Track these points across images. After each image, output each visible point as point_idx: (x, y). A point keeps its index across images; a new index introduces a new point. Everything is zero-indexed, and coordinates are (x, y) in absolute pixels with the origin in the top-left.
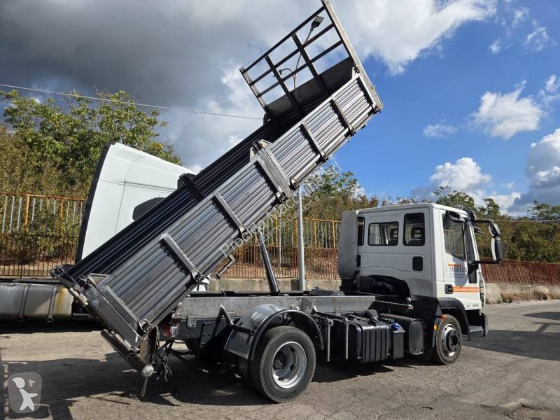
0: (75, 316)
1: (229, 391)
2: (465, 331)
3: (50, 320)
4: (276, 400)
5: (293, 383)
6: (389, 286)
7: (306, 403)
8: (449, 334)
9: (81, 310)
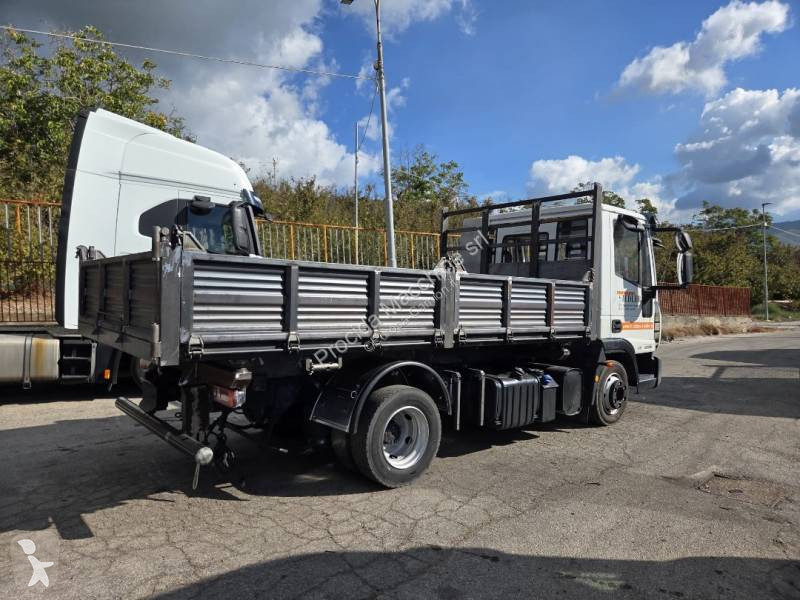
0: (66, 380)
1: (319, 476)
2: (633, 382)
3: (27, 385)
4: (389, 485)
5: (411, 461)
7: (430, 486)
8: (613, 385)
9: (73, 370)
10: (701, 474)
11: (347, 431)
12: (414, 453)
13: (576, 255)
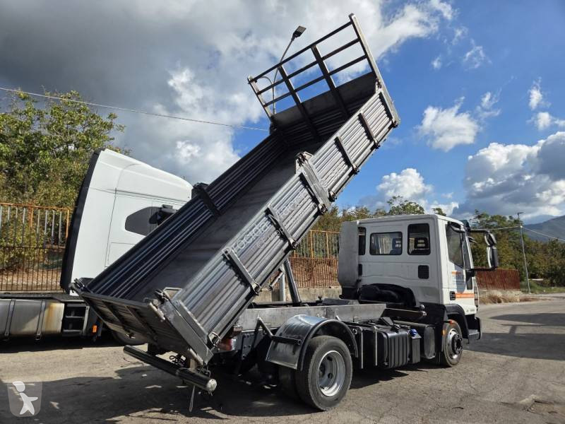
0: (66, 333)
1: (270, 402)
2: (465, 335)
3: (38, 337)
4: (322, 409)
5: (334, 391)
6: (393, 293)
7: (349, 409)
8: (453, 338)
9: (71, 326)
10: (526, 401)
11: (295, 367)
12: (336, 384)
13: (422, 247)
